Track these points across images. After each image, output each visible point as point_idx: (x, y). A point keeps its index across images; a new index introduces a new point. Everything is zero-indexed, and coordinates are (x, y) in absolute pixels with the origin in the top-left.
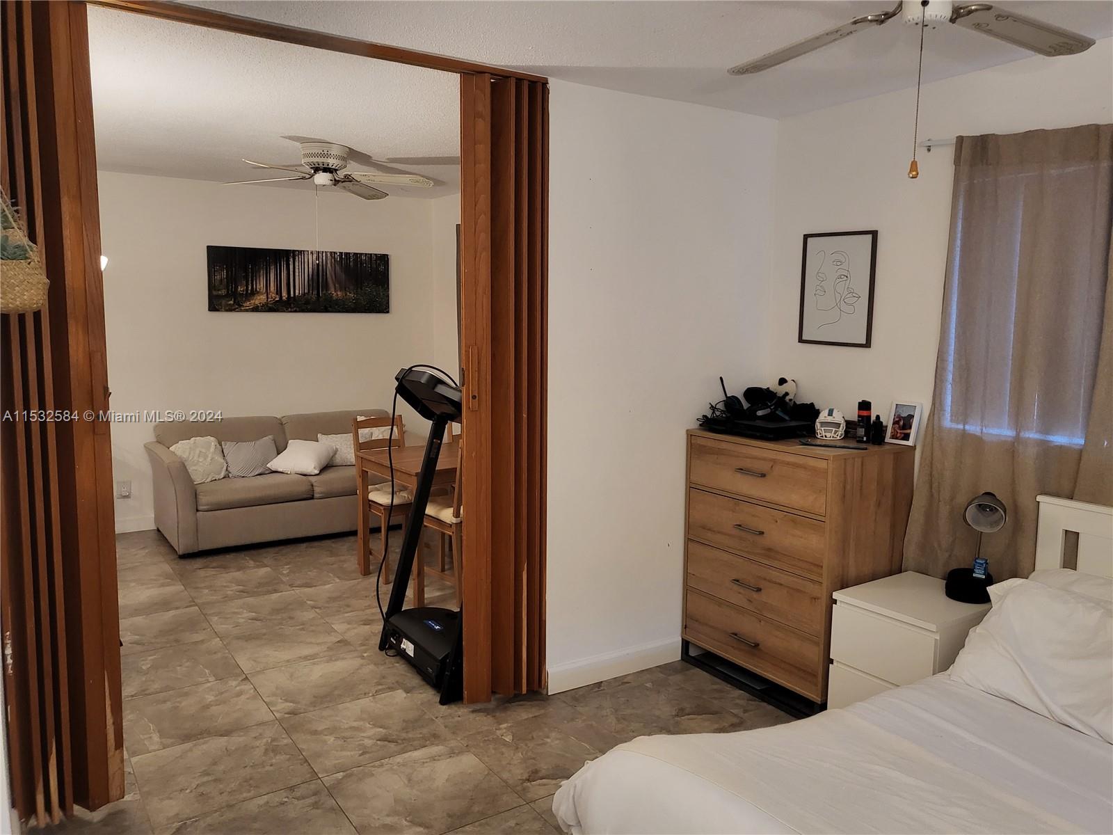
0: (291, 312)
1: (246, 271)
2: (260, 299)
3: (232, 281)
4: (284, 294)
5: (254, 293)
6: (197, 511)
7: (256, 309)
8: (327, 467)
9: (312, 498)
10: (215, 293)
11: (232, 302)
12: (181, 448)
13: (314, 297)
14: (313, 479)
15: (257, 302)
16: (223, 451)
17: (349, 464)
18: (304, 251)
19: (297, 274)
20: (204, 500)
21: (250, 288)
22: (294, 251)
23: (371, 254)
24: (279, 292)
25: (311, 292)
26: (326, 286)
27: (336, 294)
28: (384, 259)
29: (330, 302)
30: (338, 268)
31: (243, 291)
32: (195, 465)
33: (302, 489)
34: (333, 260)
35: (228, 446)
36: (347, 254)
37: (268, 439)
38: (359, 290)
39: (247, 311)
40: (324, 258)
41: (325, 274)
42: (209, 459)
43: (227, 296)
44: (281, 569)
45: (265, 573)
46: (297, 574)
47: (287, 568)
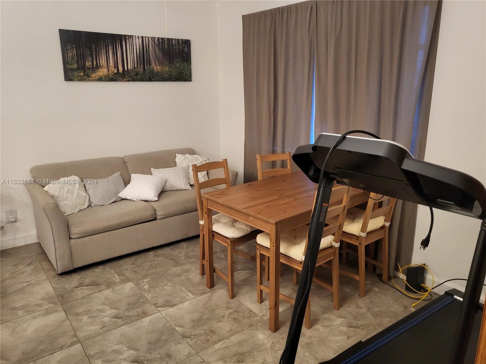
0: (125, 81)
1: (91, 50)
2: (103, 72)
3: (81, 58)
4: (120, 68)
5: (98, 67)
6: (70, 238)
7: (100, 79)
8: (162, 193)
9: (155, 219)
10: (68, 67)
11: (82, 74)
12: (52, 188)
13: (141, 70)
14: (155, 205)
15: (101, 74)
16: (85, 186)
17: (175, 189)
18: (132, 36)
19: (128, 53)
20: (75, 230)
21: (95, 63)
22: (125, 36)
23: (179, 39)
24: (116, 66)
25: (139, 66)
26: (149, 63)
27: (157, 68)
28: (187, 43)
29: (153, 74)
30: (157, 49)
31: (90, 65)
32: (64, 201)
33: (148, 214)
34: (153, 43)
36: (163, 39)
37: (117, 175)
38: (172, 65)
39: (94, 80)
40: (147, 41)
41: (148, 53)
42: (75, 194)
43: (78, 69)
44: (142, 284)
45: (130, 288)
46: (157, 290)
47: (146, 282)
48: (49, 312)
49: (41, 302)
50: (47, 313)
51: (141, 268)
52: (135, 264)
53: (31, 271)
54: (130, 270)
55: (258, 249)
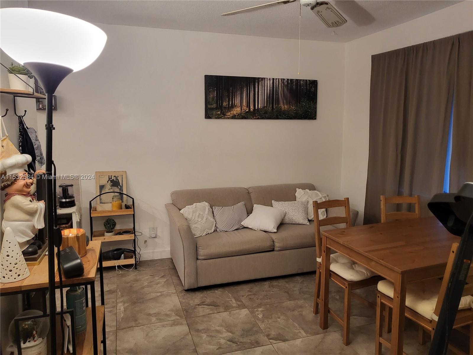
0: (256, 119)
1: (228, 92)
2: (237, 111)
3: (220, 98)
4: (252, 107)
5: (233, 106)
6: (197, 259)
7: (234, 117)
8: (281, 225)
9: (273, 250)
10: (209, 106)
11: (219, 113)
12: (187, 211)
13: (270, 109)
14: (274, 236)
15: (235, 113)
16: (213, 212)
17: (294, 223)
18: (265, 78)
19: (260, 94)
20: (202, 252)
21: (230, 103)
22: (259, 78)
23: (306, 80)
24: (248, 106)
25: (268, 105)
26: (278, 102)
27: (284, 107)
28: (314, 83)
29: (280, 112)
30: (285, 89)
31: (226, 105)
32: (195, 224)
33: (267, 244)
34: (283, 84)
35: (216, 210)
36: (292, 80)
37: (241, 204)
38: (298, 104)
39: (228, 118)
40: (277, 83)
41: (277, 93)
42: (205, 219)
43: (217, 108)
44: (256, 312)
45: (245, 314)
46: (270, 321)
47: (260, 311)
48: (176, 324)
49: (169, 312)
50: (174, 324)
51: (257, 297)
52: (251, 292)
53: (164, 283)
54: (246, 297)
55: (378, 297)
